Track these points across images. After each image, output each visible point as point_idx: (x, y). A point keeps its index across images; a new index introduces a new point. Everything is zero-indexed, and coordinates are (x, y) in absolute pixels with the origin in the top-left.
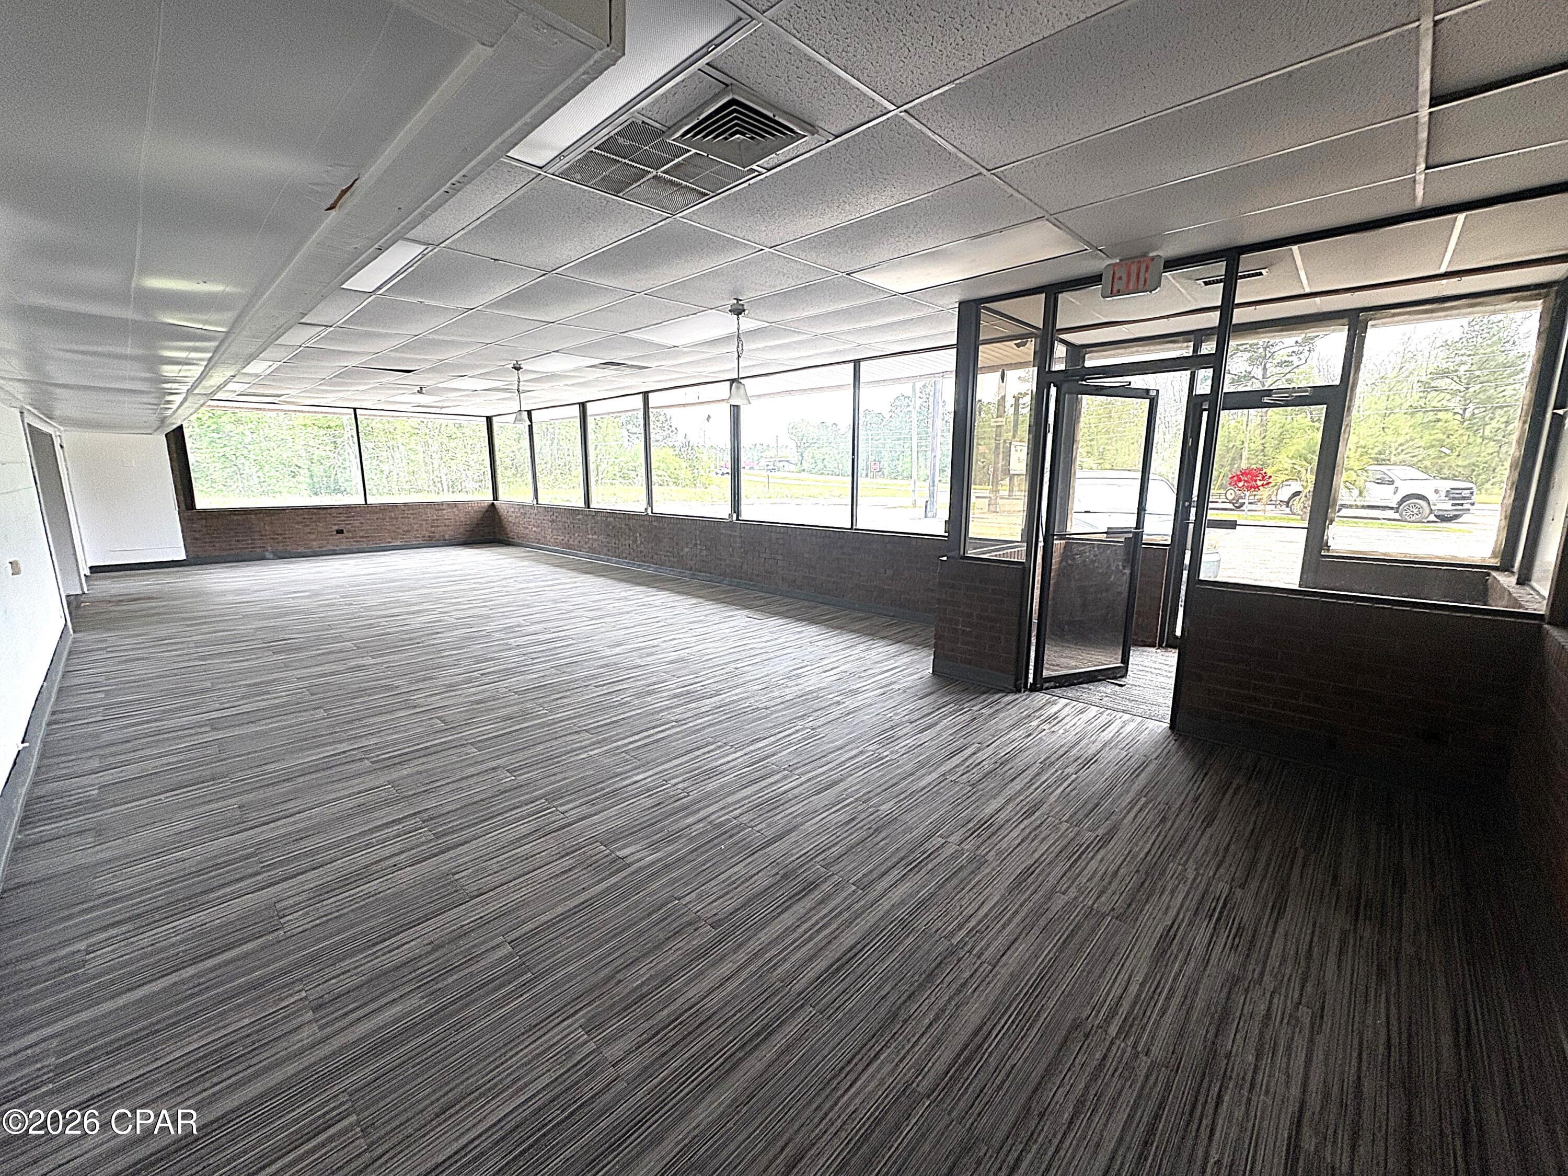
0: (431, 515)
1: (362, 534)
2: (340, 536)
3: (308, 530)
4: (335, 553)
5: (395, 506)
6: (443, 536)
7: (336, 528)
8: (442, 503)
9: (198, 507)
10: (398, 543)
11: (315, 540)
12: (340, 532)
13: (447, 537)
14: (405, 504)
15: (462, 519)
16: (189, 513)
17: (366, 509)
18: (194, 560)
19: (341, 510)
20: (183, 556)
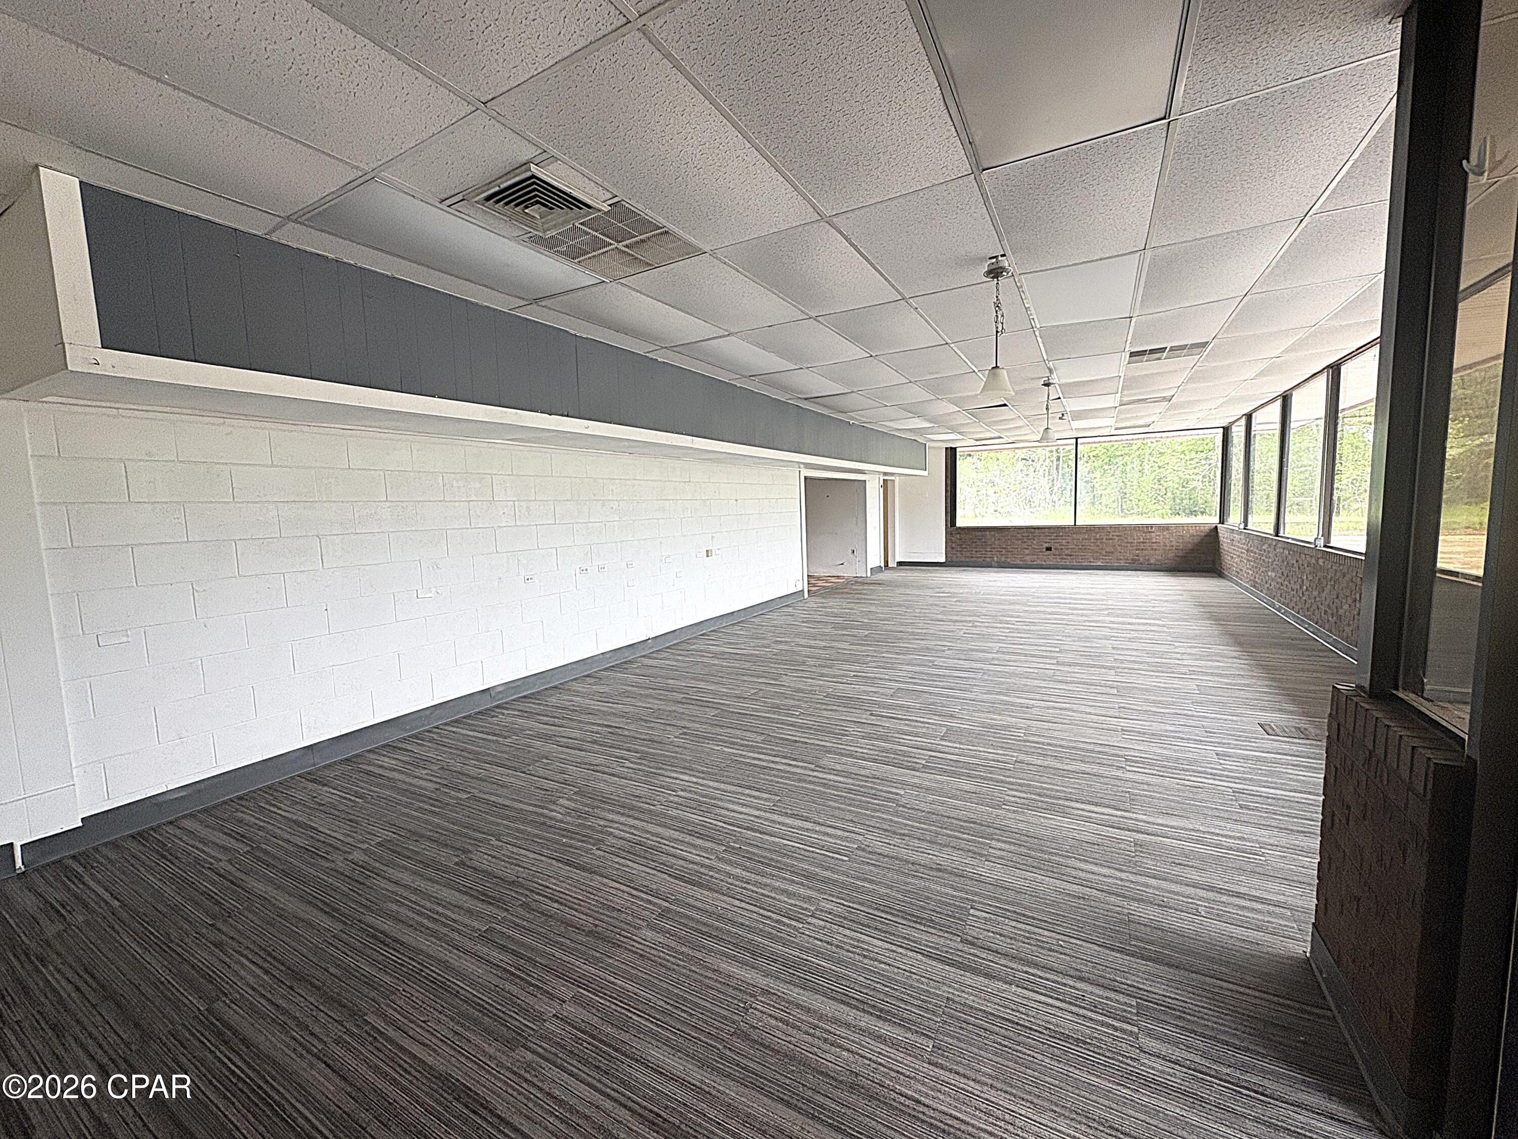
0: (1139, 537)
1: (1066, 552)
2: (1049, 552)
3: (1025, 545)
4: (1042, 567)
5: (1101, 528)
6: (1148, 560)
7: (1047, 545)
8: (1151, 526)
9: (958, 525)
10: (1099, 564)
11: (1028, 555)
12: (1049, 549)
13: (1152, 561)
14: (1111, 526)
15: (1174, 543)
16: (950, 529)
17: (1075, 529)
18: (949, 564)
19: (1052, 531)
20: (943, 560)
